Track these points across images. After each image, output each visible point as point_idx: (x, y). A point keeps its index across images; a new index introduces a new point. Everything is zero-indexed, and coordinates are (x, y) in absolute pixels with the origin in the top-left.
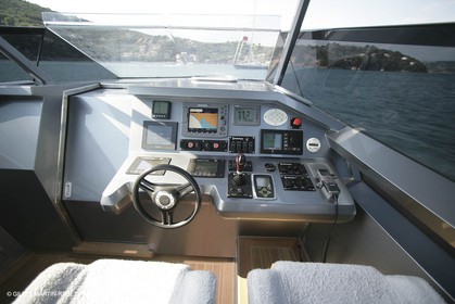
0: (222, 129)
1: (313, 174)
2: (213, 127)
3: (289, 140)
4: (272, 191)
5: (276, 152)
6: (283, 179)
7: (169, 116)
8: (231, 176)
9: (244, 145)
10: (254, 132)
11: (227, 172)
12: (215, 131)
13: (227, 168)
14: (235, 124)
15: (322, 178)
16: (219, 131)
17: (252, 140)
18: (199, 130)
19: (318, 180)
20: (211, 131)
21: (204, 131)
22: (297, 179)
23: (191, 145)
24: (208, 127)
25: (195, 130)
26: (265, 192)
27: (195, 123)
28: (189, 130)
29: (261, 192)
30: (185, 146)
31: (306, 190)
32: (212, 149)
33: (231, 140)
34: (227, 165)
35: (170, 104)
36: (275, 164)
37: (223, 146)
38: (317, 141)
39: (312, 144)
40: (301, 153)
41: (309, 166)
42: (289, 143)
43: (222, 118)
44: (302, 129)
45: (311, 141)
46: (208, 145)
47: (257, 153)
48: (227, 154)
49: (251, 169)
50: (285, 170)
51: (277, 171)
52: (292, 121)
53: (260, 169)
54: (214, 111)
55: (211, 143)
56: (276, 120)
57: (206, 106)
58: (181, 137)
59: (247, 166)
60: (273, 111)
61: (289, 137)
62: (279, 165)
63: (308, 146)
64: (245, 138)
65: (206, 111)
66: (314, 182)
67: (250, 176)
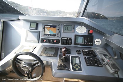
0: (58, 34)
1: (100, 56)
3: (87, 40)
4: (80, 66)
5: (81, 45)
7: (37, 29)
8: (60, 56)
9: (67, 41)
10: (72, 36)
11: (59, 54)
12: (55, 35)
13: (59, 52)
14: (64, 32)
16: (57, 35)
17: (71, 39)
18: (49, 35)
19: (103, 60)
21: (51, 35)
23: (45, 41)
24: (52, 33)
25: (47, 35)
26: (77, 67)
27: (47, 32)
28: (45, 34)
29: (75, 67)
30: (42, 41)
31: (98, 66)
32: (53, 43)
33: (62, 39)
35: (37, 24)
36: (81, 51)
37: (58, 42)
39: (98, 41)
40: (92, 45)
41: (97, 52)
42: (87, 41)
43: (58, 30)
44: (93, 35)
45: (97, 40)
47: (73, 45)
48: (60, 45)
49: (70, 53)
51: (82, 54)
52: (89, 31)
53: (74, 53)
54: (55, 27)
55: (53, 40)
56: (81, 30)
58: (41, 38)
59: (68, 51)
60: (80, 26)
61: (87, 38)
62: (83, 51)
63: (96, 43)
64: (68, 38)
65: (51, 26)
66: (101, 61)
67: (69, 56)
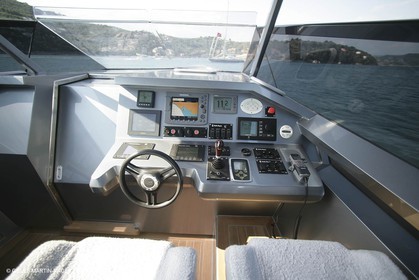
0: (202, 117)
1: (286, 158)
2: (194, 115)
3: (263, 127)
4: (248, 173)
5: (252, 138)
6: (258, 163)
7: (153, 105)
8: (211, 160)
9: (223, 132)
10: (232, 120)
11: (207, 156)
12: (196, 119)
13: (207, 153)
14: (214, 112)
15: (294, 162)
16: (199, 119)
17: (229, 127)
18: (181, 118)
19: (290, 164)
20: (192, 119)
21: (186, 118)
22: (271, 163)
23: (173, 132)
24: (189, 115)
25: (177, 118)
26: (241, 175)
27: (177, 111)
28: (172, 118)
29: (238, 175)
30: (168, 132)
31: (279, 173)
32: (193, 135)
33: (210, 127)
34: (207, 150)
35: (154, 94)
36: (251, 149)
37: (203, 133)
38: (289, 128)
39: (285, 131)
40: (274, 139)
41: (282, 151)
42: (264, 130)
43: (203, 107)
44: (276, 117)
45: (284, 128)
46: (189, 132)
47: (234, 139)
48: (207, 140)
49: (228, 154)
50: (260, 155)
51: (253, 156)
52: (267, 110)
53: (237, 154)
54: (195, 100)
55: (192, 130)
56: (252, 108)
57: (187, 95)
58: (164, 124)
59: (225, 151)
60: (249, 100)
61: (264, 124)
62: (254, 150)
63: (281, 133)
64: (223, 125)
65: (187, 100)
66: (286, 166)
67: (228, 160)
